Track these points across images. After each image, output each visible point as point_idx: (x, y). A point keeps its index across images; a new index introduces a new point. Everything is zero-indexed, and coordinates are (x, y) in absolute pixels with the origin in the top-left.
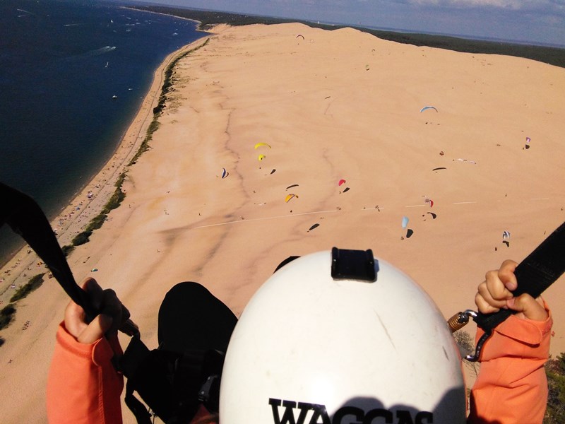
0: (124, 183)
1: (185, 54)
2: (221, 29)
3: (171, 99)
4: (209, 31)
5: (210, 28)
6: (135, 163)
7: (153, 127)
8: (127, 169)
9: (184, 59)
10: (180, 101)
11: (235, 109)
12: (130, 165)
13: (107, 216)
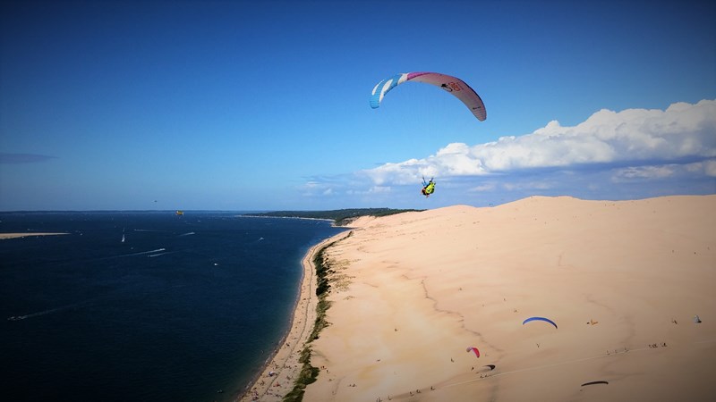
0: (311, 358)
1: (331, 245)
2: (364, 221)
3: (335, 280)
4: (348, 226)
5: (349, 222)
6: (317, 338)
7: (323, 307)
8: (308, 345)
9: (331, 248)
10: (347, 279)
11: (426, 277)
12: (310, 341)
13: (304, 392)
